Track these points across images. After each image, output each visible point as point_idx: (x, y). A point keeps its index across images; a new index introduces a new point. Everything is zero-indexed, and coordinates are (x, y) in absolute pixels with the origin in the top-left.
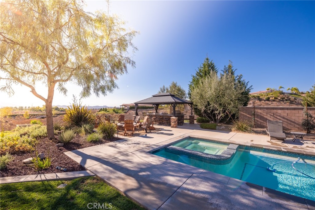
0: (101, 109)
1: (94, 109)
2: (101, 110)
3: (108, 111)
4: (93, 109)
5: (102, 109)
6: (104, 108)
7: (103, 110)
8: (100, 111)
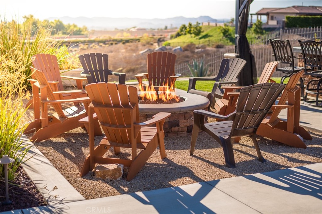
0: (184, 27)
1: (169, 27)
2: (182, 30)
3: (206, 36)
4: (166, 28)
5: (187, 25)
6: (190, 25)
7: (189, 32)
8: (178, 35)
